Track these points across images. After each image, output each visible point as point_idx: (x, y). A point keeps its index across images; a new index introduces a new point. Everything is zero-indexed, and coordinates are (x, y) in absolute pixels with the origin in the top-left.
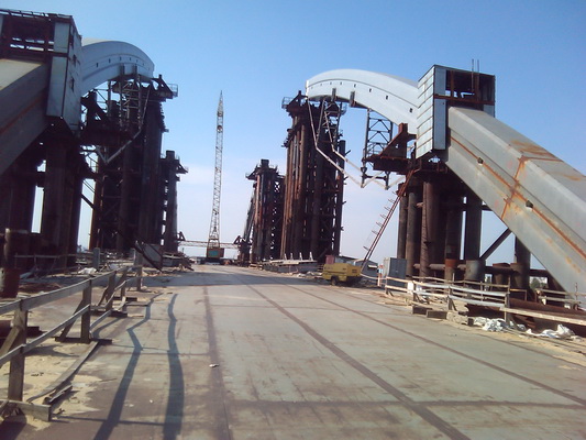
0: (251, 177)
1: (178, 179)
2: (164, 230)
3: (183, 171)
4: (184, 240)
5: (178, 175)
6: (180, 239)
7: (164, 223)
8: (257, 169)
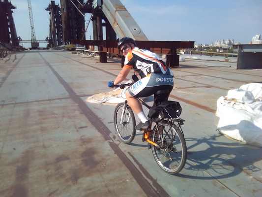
0: (48, 9)
1: (12, 12)
2: (10, 37)
3: (14, 8)
4: (21, 40)
5: (12, 10)
6: (19, 40)
7: (10, 33)
8: (49, 5)
